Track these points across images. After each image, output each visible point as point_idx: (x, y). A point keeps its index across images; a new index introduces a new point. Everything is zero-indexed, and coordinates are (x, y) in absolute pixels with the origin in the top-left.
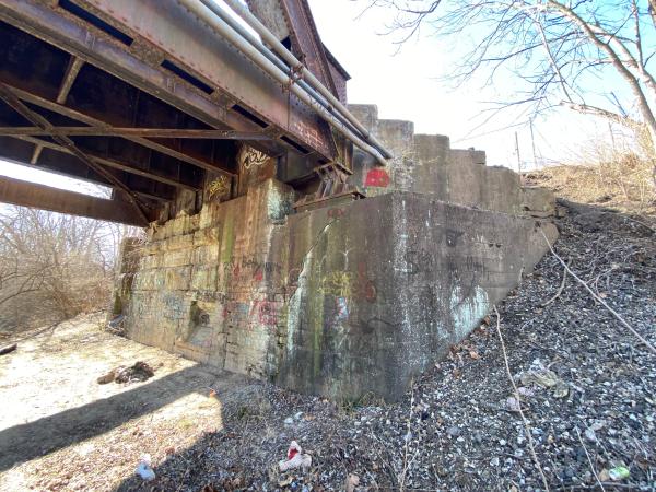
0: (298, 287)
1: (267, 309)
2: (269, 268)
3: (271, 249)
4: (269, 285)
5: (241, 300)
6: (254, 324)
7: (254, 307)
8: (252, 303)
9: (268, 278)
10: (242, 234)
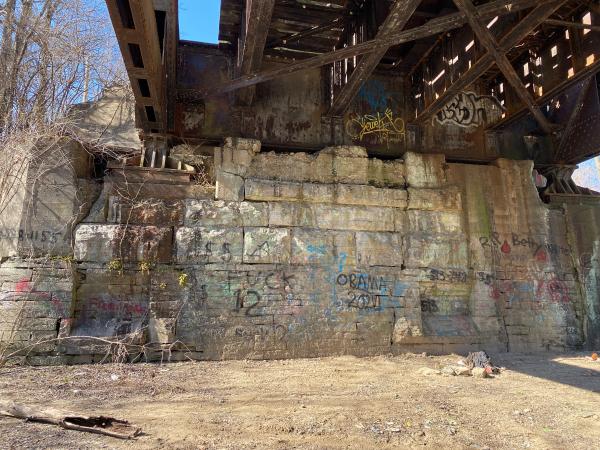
0: (591, 267)
1: (557, 287)
2: (554, 250)
3: (551, 231)
4: (557, 266)
5: (519, 279)
6: (544, 302)
7: (540, 286)
8: (536, 282)
9: (553, 259)
10: (504, 209)
